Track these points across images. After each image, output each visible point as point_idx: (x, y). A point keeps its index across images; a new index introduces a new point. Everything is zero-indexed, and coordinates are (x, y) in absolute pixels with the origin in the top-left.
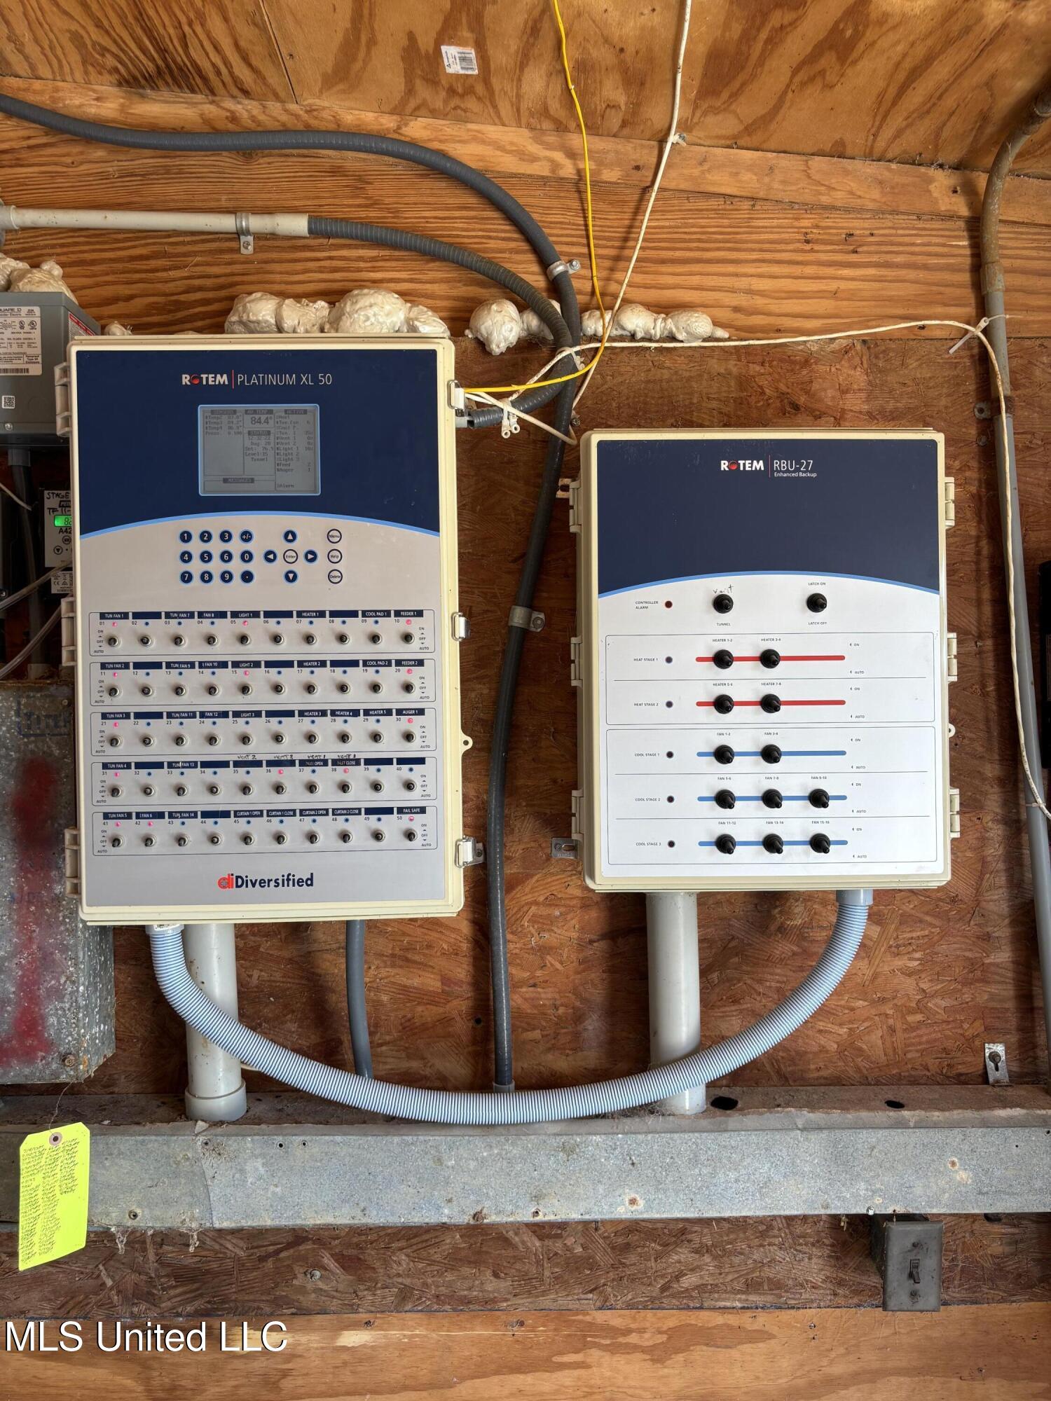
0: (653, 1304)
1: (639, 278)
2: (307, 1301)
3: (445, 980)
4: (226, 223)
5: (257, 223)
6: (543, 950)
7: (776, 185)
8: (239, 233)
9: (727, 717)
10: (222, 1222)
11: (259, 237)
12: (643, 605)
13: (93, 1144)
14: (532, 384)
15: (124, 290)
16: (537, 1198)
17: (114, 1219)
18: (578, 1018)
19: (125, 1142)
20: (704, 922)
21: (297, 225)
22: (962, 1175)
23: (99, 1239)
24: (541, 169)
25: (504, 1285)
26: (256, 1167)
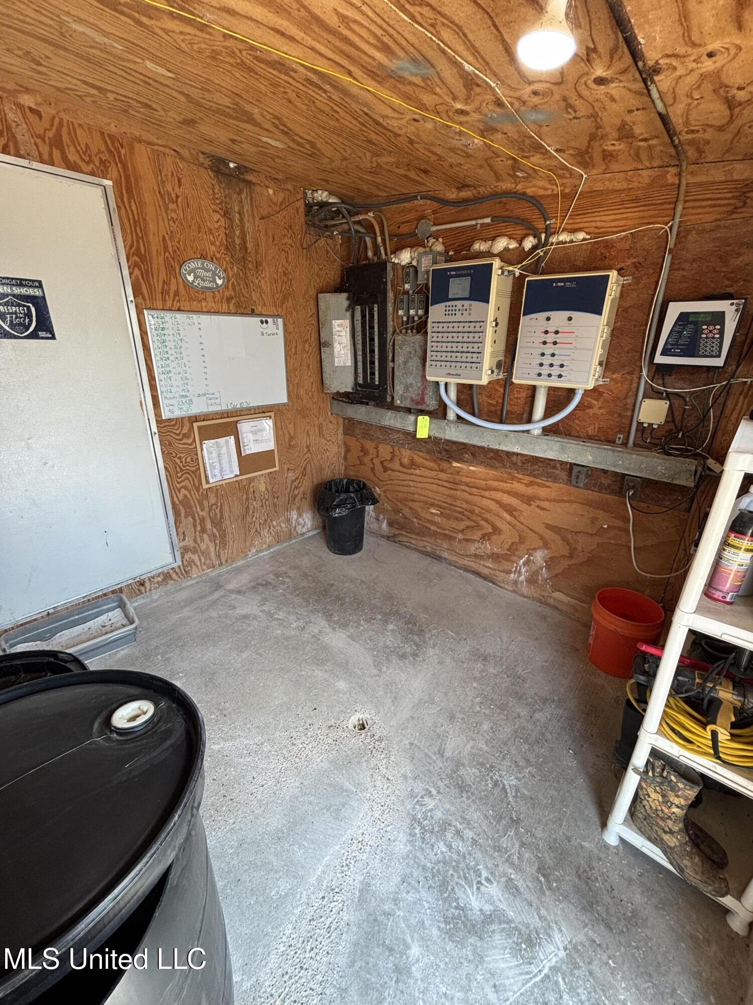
0: (528, 475)
1: (570, 221)
2: (465, 459)
3: (497, 402)
4: (473, 222)
5: (480, 221)
6: (518, 398)
7: (616, 184)
8: (477, 224)
9: (556, 346)
10: (447, 438)
11: (481, 224)
12: (531, 319)
13: (430, 422)
14: (524, 263)
15: (454, 242)
16: (500, 444)
17: (432, 434)
18: (523, 414)
19: (435, 421)
20: (548, 395)
21: (488, 220)
22: (590, 458)
23: (430, 437)
24: (549, 192)
25: (500, 465)
26: (453, 430)
